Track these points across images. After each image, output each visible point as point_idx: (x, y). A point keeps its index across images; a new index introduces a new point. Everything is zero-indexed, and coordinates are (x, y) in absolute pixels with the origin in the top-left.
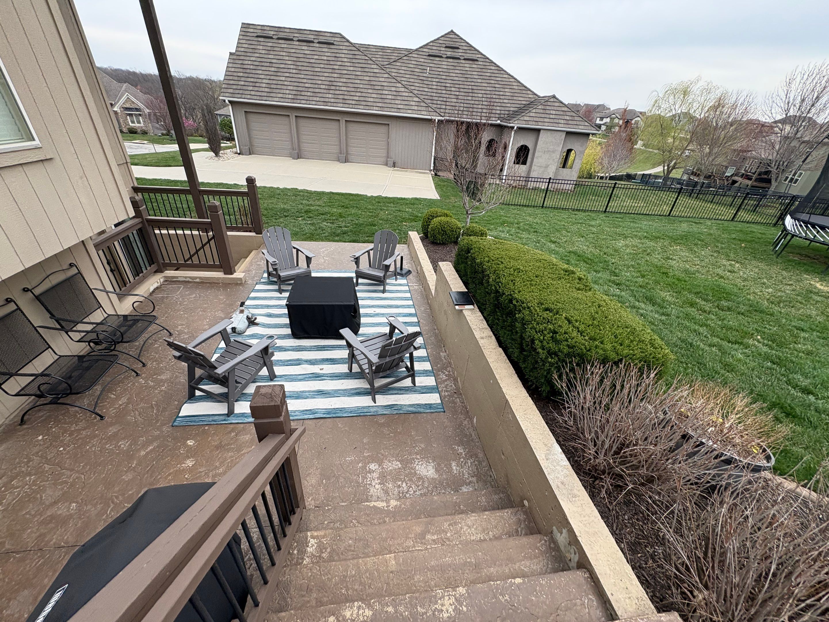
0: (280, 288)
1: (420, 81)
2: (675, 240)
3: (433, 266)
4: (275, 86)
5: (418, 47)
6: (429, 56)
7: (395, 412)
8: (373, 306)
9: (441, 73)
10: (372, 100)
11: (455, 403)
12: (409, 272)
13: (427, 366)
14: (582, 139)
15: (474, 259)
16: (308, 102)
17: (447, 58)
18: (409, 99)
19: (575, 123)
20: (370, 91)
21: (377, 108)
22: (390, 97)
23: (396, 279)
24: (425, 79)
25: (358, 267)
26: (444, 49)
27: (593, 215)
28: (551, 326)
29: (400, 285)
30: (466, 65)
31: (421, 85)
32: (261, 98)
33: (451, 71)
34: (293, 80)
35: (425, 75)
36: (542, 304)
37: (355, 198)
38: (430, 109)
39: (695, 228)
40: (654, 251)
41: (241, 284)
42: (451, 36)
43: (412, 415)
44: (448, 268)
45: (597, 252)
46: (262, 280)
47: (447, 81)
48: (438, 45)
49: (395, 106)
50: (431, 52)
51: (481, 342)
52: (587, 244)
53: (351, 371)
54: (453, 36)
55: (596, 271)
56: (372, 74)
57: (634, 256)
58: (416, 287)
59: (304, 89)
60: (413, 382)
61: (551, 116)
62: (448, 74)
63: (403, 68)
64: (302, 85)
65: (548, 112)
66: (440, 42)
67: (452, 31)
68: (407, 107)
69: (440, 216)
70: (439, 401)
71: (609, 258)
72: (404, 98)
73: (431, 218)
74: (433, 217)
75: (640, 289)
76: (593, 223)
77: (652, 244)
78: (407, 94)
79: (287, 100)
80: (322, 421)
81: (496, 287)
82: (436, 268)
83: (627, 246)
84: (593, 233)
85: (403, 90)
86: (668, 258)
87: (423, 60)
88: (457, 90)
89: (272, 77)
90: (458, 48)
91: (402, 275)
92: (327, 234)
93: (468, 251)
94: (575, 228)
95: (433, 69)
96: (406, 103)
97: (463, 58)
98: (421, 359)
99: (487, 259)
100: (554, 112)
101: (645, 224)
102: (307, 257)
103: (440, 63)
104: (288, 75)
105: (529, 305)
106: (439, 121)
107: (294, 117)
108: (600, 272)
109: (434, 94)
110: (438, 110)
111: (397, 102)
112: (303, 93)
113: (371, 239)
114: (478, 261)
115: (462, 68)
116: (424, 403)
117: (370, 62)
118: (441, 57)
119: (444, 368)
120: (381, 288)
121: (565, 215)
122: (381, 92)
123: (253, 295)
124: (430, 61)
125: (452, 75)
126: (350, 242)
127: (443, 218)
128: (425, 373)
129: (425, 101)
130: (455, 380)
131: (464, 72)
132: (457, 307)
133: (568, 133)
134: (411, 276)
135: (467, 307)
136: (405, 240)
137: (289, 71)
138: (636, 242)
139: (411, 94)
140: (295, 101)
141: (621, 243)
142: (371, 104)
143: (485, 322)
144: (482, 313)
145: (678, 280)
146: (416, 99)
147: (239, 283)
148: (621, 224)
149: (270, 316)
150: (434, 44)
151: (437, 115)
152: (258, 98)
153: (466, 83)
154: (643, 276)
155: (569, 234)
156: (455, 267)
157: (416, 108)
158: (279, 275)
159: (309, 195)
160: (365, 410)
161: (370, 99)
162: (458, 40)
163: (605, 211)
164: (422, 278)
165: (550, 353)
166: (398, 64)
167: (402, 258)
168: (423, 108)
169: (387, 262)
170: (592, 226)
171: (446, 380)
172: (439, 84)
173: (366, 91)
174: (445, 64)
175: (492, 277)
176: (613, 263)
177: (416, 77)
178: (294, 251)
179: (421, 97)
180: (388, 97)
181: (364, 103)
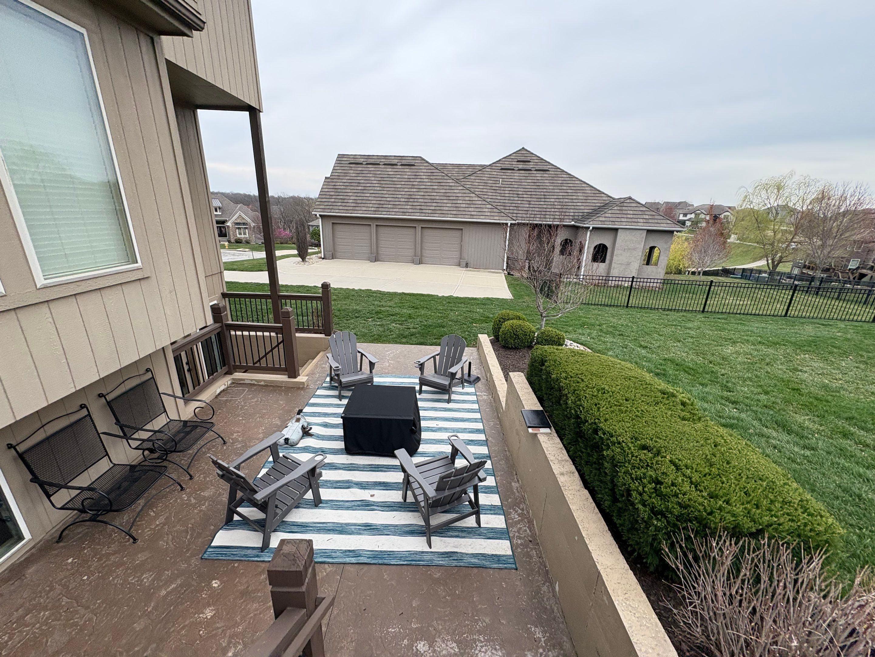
0: (340, 393)
1: (493, 191)
2: (800, 346)
3: (504, 373)
4: (360, 202)
5: (491, 163)
6: (502, 169)
7: (455, 563)
8: (435, 419)
9: (513, 183)
10: (447, 209)
11: (531, 557)
12: (478, 379)
13: (494, 500)
14: (666, 237)
15: (549, 373)
16: (388, 213)
17: (519, 170)
18: (482, 206)
19: (656, 221)
20: (445, 201)
21: (451, 216)
22: (464, 205)
23: (463, 387)
24: (497, 188)
25: (422, 373)
26: (516, 163)
27: (689, 315)
28: (651, 473)
29: (468, 394)
30: (537, 175)
31: (494, 194)
32: (347, 212)
33: (523, 181)
34: (377, 195)
35: (497, 185)
36: (637, 439)
37: (426, 298)
38: (502, 214)
39: (824, 332)
40: (775, 360)
41: (303, 389)
42: (523, 152)
43: (475, 570)
44: (520, 379)
45: (700, 360)
46: (324, 385)
47: (519, 189)
48: (510, 160)
49: (469, 213)
50: (503, 166)
51: (561, 480)
52: (686, 350)
53: (405, 500)
54: (525, 152)
55: (702, 385)
56: (448, 188)
57: (750, 366)
58: (485, 397)
59: (386, 203)
60: (478, 521)
61: (629, 216)
62: (520, 184)
63: (477, 181)
64: (384, 199)
65: (624, 212)
66: (512, 157)
67: (523, 148)
68: (480, 214)
69: (512, 319)
70: (510, 553)
71: (717, 368)
72: (477, 206)
73: (502, 320)
74: (505, 320)
75: (766, 411)
76: (690, 325)
77: (771, 351)
78: (480, 202)
79: (370, 212)
80: (366, 568)
81: (576, 411)
82: (507, 377)
83: (738, 353)
84: (692, 337)
85: (476, 199)
86: (796, 370)
87: (496, 173)
88: (529, 196)
89: (359, 195)
90: (529, 162)
91: (469, 382)
92: (394, 336)
93: (542, 363)
94: (668, 330)
95: (506, 180)
96: (479, 210)
97: (534, 169)
98: (489, 490)
99: (564, 375)
100: (631, 212)
101: (755, 325)
102: (370, 362)
103: (512, 174)
104: (372, 192)
105: (620, 439)
106: (511, 224)
107: (375, 226)
108: (707, 386)
109: (507, 201)
110: (509, 215)
111: (470, 209)
112: (385, 206)
113: (438, 341)
114: (553, 376)
115: (533, 178)
116: (490, 553)
117: (446, 178)
118: (513, 170)
119: (516, 504)
120: (446, 397)
121: (654, 315)
122: (456, 202)
123: (313, 401)
124: (502, 174)
125: (524, 184)
126: (417, 344)
127: (515, 321)
128: (493, 510)
129: (498, 207)
130: (530, 522)
131: (536, 181)
132: (530, 430)
133: (649, 231)
134: (479, 384)
135: (542, 430)
136: (475, 343)
137: (373, 188)
138: (747, 348)
139: (484, 203)
140: (377, 213)
141: (729, 350)
142: (447, 212)
143: (565, 452)
144: (561, 440)
145: (817, 399)
146: (490, 206)
147: (301, 387)
148: (725, 326)
149: (326, 425)
150: (506, 160)
151: (510, 219)
152: (345, 211)
153: (537, 190)
154: (767, 393)
155: (662, 338)
156: (528, 379)
157: (489, 214)
158: (341, 381)
159: (381, 296)
160: (418, 557)
161: (445, 208)
162: (529, 155)
163: (703, 311)
164: (491, 388)
165: (655, 512)
166: (472, 177)
167: (470, 363)
168: (496, 214)
169: (453, 370)
170: (690, 328)
171: (518, 522)
172: (511, 192)
173: (441, 201)
174: (517, 175)
175: (572, 398)
176: (723, 375)
177: (489, 188)
178: (359, 355)
179: (494, 204)
180: (462, 205)
181: (440, 212)
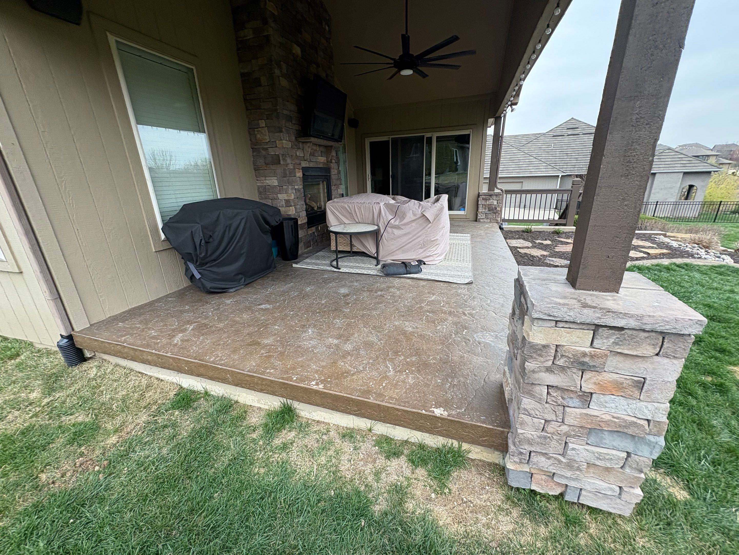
1: (546, 153)
5: (545, 132)
6: (554, 136)
9: (563, 146)
10: (512, 169)
14: (704, 177)
17: (568, 135)
18: (538, 165)
19: (693, 165)
20: (510, 164)
21: (515, 173)
22: (525, 165)
24: (550, 151)
26: (566, 130)
30: (584, 138)
31: (547, 155)
33: (571, 143)
35: (550, 149)
38: (555, 169)
42: (572, 121)
47: (568, 150)
48: (561, 129)
49: (529, 170)
50: (555, 134)
54: (574, 121)
56: (512, 154)
61: (667, 163)
62: (569, 146)
63: (533, 147)
65: (662, 160)
66: (562, 126)
67: (572, 118)
68: (537, 170)
72: (535, 165)
78: (537, 162)
85: (534, 160)
87: (548, 140)
88: (577, 154)
90: (577, 128)
95: (556, 144)
96: (537, 168)
97: (582, 133)
100: (669, 160)
103: (563, 139)
106: (562, 176)
109: (557, 160)
110: (561, 169)
111: (530, 168)
115: (581, 140)
117: (511, 147)
118: (563, 136)
122: (518, 163)
124: (554, 140)
125: (572, 145)
129: (551, 164)
131: (583, 142)
133: (685, 173)
139: (540, 162)
142: (512, 171)
146: (545, 165)
150: (557, 129)
151: (561, 172)
153: (584, 149)
157: (544, 170)
161: (510, 169)
162: (578, 123)
166: (529, 145)
168: (551, 170)
172: (561, 153)
173: (508, 164)
174: (566, 139)
177: (543, 151)
179: (548, 162)
180: (523, 166)
181: (507, 171)
